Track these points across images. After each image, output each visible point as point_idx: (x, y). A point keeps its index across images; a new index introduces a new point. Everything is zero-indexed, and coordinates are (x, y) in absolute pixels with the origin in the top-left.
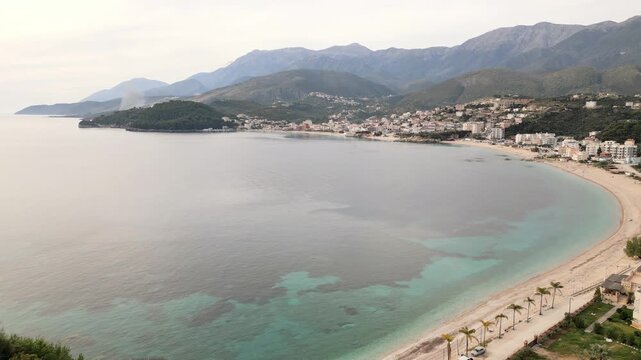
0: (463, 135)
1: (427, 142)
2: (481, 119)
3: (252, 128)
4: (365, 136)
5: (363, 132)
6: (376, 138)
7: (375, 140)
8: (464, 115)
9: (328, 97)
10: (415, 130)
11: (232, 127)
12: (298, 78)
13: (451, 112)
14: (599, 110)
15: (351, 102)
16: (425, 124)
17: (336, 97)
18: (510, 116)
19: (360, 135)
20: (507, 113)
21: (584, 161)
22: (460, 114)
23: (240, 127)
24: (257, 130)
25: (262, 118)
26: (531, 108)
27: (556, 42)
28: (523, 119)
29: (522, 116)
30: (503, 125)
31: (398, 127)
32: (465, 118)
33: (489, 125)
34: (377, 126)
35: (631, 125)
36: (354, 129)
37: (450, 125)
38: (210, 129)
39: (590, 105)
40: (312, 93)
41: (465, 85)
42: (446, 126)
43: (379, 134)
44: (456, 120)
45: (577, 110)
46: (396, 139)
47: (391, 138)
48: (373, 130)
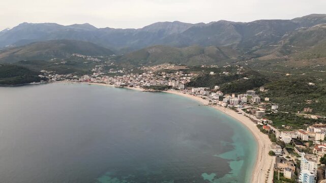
0: (170, 87)
2: (173, 79)
3: (57, 80)
4: (125, 87)
5: (124, 85)
7: (130, 89)
8: (166, 77)
9: (84, 57)
10: (148, 85)
11: (46, 80)
12: (62, 45)
13: (161, 75)
14: (215, 76)
15: (96, 60)
16: (151, 81)
17: (88, 57)
18: (184, 78)
19: (122, 87)
20: (183, 76)
21: (226, 107)
22: (164, 77)
23: (50, 80)
24: (60, 82)
25: (60, 74)
26: (192, 75)
27: (183, 31)
28: (190, 80)
29: (189, 78)
30: (183, 82)
31: (139, 83)
32: (167, 79)
33: (177, 82)
34: (129, 82)
35: (230, 86)
36: (118, 83)
37: (162, 82)
38: (34, 83)
39: (212, 73)
40: (74, 55)
41: (149, 52)
42: (160, 82)
43: (132, 86)
44: (163, 79)
45: (208, 76)
46: (142, 90)
47: (138, 89)
48: (129, 84)
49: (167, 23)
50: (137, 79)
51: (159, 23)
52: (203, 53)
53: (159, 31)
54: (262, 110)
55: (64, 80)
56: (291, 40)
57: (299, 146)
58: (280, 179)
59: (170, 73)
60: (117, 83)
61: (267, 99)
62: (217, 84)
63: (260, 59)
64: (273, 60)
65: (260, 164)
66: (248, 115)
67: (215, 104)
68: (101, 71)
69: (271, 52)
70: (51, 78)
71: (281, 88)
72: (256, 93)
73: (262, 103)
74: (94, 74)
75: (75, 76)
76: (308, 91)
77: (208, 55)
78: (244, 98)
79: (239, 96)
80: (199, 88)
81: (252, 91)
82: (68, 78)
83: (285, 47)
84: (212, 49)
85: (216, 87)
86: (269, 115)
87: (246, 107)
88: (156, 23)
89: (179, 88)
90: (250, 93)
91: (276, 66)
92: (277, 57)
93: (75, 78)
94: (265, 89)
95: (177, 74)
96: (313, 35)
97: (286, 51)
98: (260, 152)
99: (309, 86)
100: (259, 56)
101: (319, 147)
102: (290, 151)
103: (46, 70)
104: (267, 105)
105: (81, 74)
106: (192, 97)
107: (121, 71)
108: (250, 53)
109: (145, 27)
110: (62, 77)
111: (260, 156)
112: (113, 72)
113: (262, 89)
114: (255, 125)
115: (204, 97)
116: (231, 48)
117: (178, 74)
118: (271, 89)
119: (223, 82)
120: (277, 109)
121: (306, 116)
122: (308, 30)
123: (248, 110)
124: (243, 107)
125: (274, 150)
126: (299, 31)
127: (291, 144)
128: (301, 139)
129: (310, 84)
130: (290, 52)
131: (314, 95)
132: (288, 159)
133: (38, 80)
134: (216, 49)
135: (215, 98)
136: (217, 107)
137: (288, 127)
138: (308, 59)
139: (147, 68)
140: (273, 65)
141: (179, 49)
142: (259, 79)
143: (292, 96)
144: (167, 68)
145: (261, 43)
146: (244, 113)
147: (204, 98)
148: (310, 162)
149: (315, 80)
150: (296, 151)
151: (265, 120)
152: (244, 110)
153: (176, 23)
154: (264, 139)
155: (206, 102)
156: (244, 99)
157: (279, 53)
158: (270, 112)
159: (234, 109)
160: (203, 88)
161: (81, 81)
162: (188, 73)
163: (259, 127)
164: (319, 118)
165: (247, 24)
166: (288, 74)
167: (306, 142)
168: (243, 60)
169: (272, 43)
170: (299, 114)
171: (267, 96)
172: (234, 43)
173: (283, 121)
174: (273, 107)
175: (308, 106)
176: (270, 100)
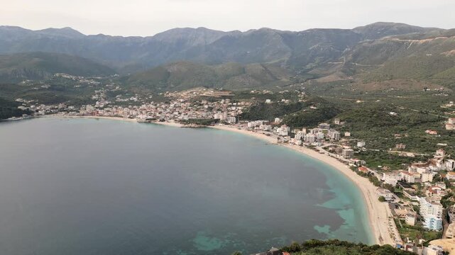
0: (217, 121)
1: (200, 127)
2: (219, 110)
3: (46, 114)
4: (153, 122)
5: (151, 119)
6: (161, 123)
7: (161, 125)
8: (209, 107)
10: (186, 118)
11: (30, 114)
12: (37, 59)
13: (200, 105)
14: (272, 104)
15: (93, 82)
16: (189, 113)
17: (79, 77)
18: (234, 108)
19: (149, 121)
20: (230, 106)
21: (301, 145)
22: (206, 107)
23: (36, 113)
24: (52, 115)
25: (47, 104)
26: (242, 103)
27: (211, 41)
28: (242, 110)
29: (240, 108)
30: (233, 114)
31: (172, 115)
32: (210, 109)
33: (225, 114)
34: (158, 115)
35: (297, 118)
36: (143, 117)
37: (204, 114)
38: (13, 118)
39: (268, 101)
40: (57, 75)
41: (169, 71)
42: (202, 114)
43: (163, 120)
44: (206, 110)
45: (263, 104)
46: (179, 125)
47: (172, 123)
48: (158, 117)
49: (188, 30)
50: (168, 110)
51: (177, 30)
52: (244, 73)
53: (178, 41)
54: (347, 148)
55: (56, 113)
56: (355, 56)
57: (407, 189)
58: (404, 227)
59: (213, 101)
60: (141, 116)
61: (347, 134)
62: (277, 116)
63: (319, 80)
64: (335, 83)
65: (373, 212)
66: (333, 155)
67: (286, 142)
68: (105, 99)
69: (331, 71)
70: (37, 111)
71: (360, 120)
72: (331, 127)
73: (343, 140)
74: (97, 103)
75: (71, 107)
76: (392, 123)
77: (252, 76)
78: (319, 133)
79: (312, 130)
80: (257, 122)
81: (326, 124)
82: (62, 110)
83: (348, 64)
84: (256, 67)
85: (277, 120)
86: (358, 154)
87: (326, 145)
88: (173, 30)
89: (229, 122)
90: (324, 127)
91: (341, 91)
92: (340, 79)
93: (72, 111)
94: (341, 121)
95: (222, 102)
96: (382, 49)
97: (349, 70)
98: (367, 198)
99: (391, 116)
100: (316, 77)
101: (433, 189)
102: (400, 195)
103: (23, 98)
104: (351, 142)
105: (79, 104)
106: (251, 133)
107: (135, 99)
108: (304, 73)
109: (158, 35)
110: (53, 109)
111: (369, 203)
112: (122, 100)
113: (337, 122)
114: (346, 166)
115: (267, 133)
116: (280, 66)
117: (224, 103)
118: (349, 121)
119: (284, 113)
120: (364, 146)
121: (401, 154)
122: (374, 44)
123: (330, 149)
124: (322, 145)
125: (385, 196)
126: (364, 44)
127: (397, 187)
128: (405, 181)
129: (392, 113)
130: (354, 72)
131: (401, 127)
132: (402, 205)
133: (19, 114)
134: (261, 68)
135: (283, 134)
136: (289, 146)
137: (385, 168)
138: (379, 81)
139: (173, 95)
140: (337, 89)
141: (211, 66)
142: (329, 109)
143: (375, 129)
144: (204, 94)
145: (317, 60)
146: (326, 152)
147: (269, 135)
148: (434, 206)
149: (395, 108)
150: (407, 195)
151: (357, 161)
152: (325, 148)
153: (202, 30)
154: (364, 183)
155: (273, 140)
156: (320, 135)
157: (341, 73)
158: (357, 150)
159: (311, 147)
160: (261, 122)
161: (83, 115)
162: (237, 102)
163: (353, 169)
164: (416, 156)
165: (298, 33)
166: (359, 101)
167: (413, 184)
168: (297, 82)
169: (330, 59)
170: (391, 151)
171: (346, 129)
172: (283, 59)
173: (377, 160)
174: (359, 144)
175: (399, 142)
176: (351, 135)
